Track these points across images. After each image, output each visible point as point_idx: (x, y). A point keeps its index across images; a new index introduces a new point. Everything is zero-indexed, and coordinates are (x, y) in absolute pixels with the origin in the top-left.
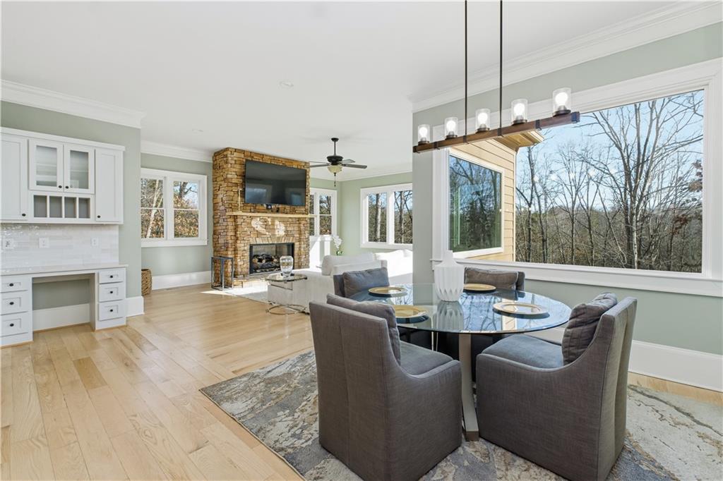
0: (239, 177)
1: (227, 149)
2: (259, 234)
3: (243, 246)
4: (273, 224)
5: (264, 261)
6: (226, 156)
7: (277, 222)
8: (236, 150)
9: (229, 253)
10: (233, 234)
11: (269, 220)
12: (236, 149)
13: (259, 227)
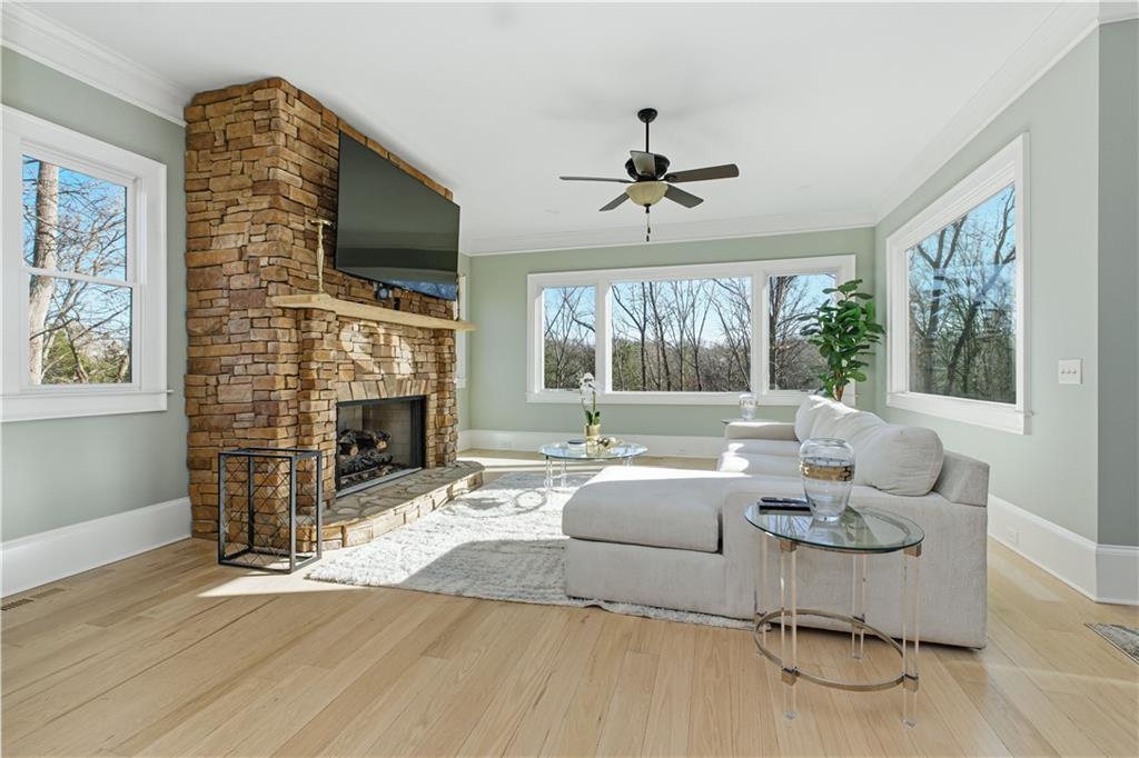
0: (309, 187)
1: (274, 83)
2: (358, 371)
3: (323, 410)
4: (388, 344)
5: (354, 451)
6: (267, 106)
7: (395, 340)
8: (300, 95)
9: (281, 433)
10: (291, 369)
11: (381, 330)
12: (299, 92)
13: (357, 349)
